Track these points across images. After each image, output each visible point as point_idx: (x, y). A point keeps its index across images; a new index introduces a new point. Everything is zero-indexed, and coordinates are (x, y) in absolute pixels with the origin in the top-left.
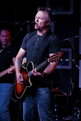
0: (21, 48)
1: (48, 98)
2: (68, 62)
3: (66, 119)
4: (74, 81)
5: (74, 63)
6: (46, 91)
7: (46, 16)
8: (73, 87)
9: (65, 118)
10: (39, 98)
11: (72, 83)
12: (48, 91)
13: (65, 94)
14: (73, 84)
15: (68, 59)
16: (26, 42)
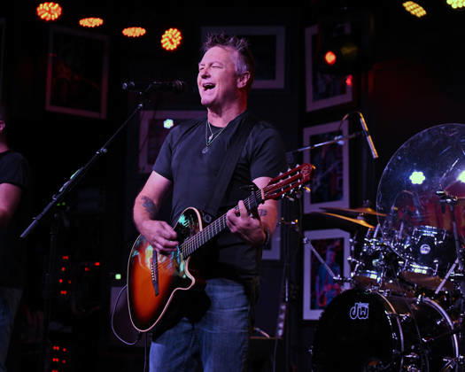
0: (154, 172)
6: (236, 310)
7: (231, 58)
10: (214, 332)
12: (245, 308)
13: (265, 334)
16: (170, 150)
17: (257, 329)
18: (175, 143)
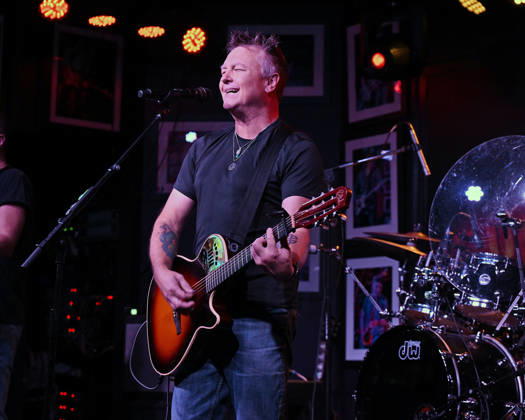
0: (175, 190)
1: (279, 373)
5: (339, 257)
6: (269, 349)
7: (257, 58)
8: (323, 357)
10: (244, 375)
13: (302, 377)
14: (323, 347)
16: (194, 166)
17: (294, 372)
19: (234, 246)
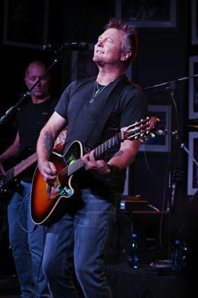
0: (55, 112)
2: (163, 137)
3: (157, 266)
4: (178, 179)
5: (177, 138)
6: (101, 212)
8: (173, 193)
9: (155, 264)
11: (171, 185)
12: (107, 212)
13: (156, 209)
14: (174, 186)
15: (163, 129)
16: (68, 98)
17: (151, 206)
18: (71, 93)
19: (87, 150)
